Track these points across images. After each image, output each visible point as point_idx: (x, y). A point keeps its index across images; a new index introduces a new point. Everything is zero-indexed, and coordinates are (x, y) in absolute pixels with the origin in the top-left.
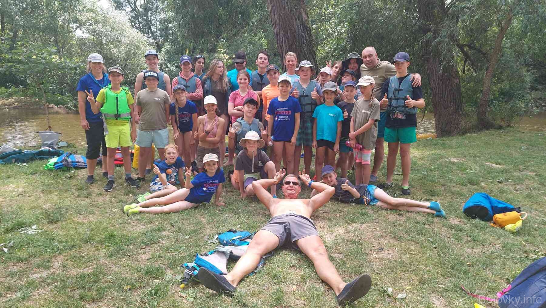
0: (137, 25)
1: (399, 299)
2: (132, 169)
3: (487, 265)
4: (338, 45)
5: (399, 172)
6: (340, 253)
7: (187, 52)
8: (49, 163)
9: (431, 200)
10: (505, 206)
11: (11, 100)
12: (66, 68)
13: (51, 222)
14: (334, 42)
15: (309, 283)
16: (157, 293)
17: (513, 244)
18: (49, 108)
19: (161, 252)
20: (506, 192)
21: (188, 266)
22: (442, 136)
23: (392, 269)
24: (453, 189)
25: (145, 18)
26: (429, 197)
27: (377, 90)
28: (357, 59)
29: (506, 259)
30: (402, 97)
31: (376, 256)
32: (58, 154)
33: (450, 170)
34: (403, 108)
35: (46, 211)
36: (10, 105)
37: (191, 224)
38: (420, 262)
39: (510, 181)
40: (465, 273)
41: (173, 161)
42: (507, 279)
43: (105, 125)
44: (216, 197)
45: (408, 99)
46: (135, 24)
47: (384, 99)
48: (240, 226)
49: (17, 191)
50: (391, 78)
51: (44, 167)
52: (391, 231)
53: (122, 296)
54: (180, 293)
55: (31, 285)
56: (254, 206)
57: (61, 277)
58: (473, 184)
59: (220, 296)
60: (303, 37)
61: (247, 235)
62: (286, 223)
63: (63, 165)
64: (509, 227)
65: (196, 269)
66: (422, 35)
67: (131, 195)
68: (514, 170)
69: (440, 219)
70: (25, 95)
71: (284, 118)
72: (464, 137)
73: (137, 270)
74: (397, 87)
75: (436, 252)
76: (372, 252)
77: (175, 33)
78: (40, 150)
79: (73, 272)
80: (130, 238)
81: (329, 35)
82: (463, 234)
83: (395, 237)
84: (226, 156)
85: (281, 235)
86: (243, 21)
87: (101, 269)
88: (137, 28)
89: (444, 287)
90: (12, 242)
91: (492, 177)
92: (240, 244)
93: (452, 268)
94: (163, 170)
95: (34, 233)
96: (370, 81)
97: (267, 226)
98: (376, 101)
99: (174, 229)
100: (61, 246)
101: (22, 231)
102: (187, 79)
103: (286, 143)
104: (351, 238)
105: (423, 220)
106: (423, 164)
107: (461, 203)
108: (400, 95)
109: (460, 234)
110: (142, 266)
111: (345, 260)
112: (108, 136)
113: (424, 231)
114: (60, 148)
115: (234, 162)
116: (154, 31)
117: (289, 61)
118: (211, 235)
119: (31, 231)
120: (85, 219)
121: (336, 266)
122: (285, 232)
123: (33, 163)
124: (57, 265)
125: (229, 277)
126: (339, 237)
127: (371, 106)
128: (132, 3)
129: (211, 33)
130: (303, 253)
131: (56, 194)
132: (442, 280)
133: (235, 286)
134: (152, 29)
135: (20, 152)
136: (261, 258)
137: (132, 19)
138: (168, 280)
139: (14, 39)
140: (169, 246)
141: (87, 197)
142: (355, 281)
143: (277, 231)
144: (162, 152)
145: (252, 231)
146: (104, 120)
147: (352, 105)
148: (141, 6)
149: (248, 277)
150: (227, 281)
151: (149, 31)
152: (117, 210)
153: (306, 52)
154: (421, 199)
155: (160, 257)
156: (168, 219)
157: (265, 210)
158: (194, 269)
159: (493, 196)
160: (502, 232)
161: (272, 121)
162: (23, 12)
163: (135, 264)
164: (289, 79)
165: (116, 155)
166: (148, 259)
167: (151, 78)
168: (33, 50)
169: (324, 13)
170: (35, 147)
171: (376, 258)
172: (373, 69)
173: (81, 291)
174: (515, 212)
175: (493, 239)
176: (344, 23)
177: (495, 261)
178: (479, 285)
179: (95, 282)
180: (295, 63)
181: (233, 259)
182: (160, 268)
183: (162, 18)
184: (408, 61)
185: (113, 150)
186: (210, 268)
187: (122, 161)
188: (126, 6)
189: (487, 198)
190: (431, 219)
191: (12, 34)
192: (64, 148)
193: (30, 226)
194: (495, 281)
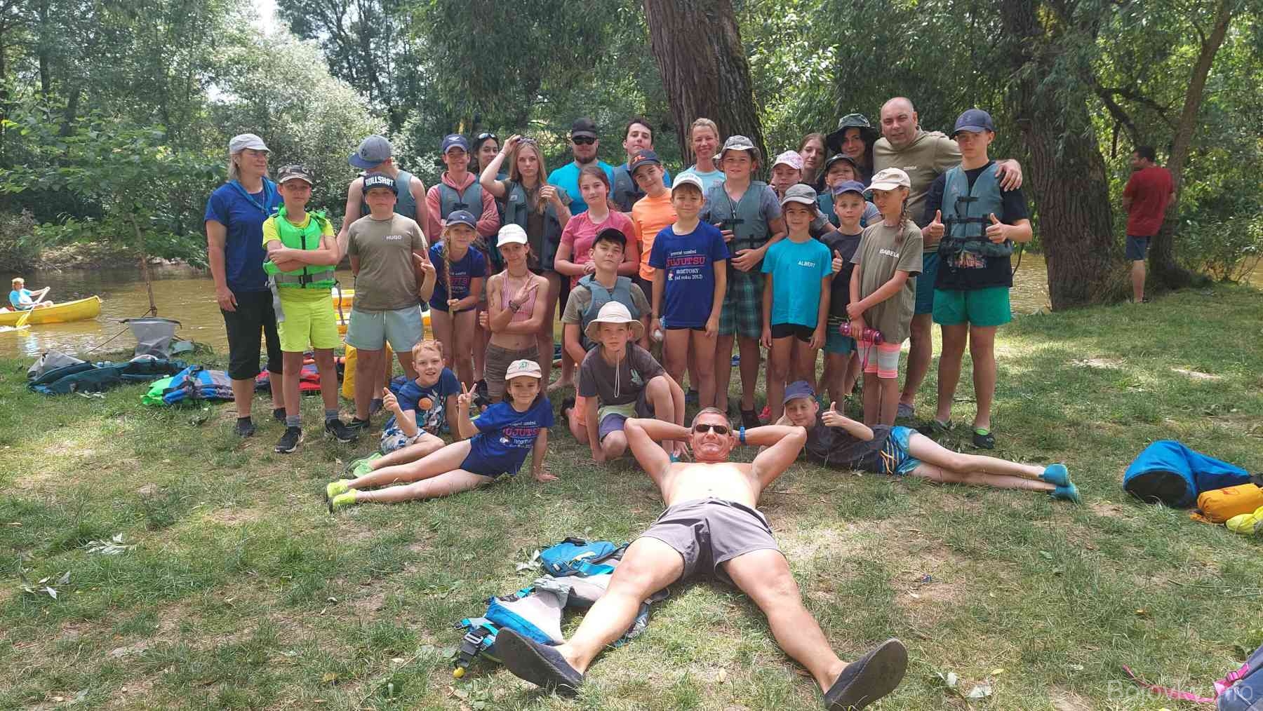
0: (345, 71)
1: (974, 699)
2: (340, 401)
3: (1184, 614)
4: (811, 100)
5: (967, 394)
6: (828, 590)
7: (461, 129)
8: (152, 391)
9: (1045, 459)
10: (1228, 471)
11: (68, 250)
12: (187, 172)
13: (155, 526)
14: (803, 94)
15: (757, 662)
16: (400, 691)
17: (1249, 564)
18: (151, 265)
19: (408, 592)
20: (1226, 437)
21: (470, 626)
22: (1065, 308)
23: (954, 627)
24: (1097, 433)
25: (363, 53)
26: (1039, 454)
27: (918, 201)
28: (863, 130)
29: (1232, 599)
30: (976, 216)
31: (916, 596)
32: (172, 370)
33: (1088, 387)
34: (979, 244)
35: (146, 502)
36: (67, 261)
37: (478, 526)
38: (1022, 609)
39: (1235, 410)
40: (1133, 634)
41: (433, 380)
42: (1237, 648)
43: (276, 299)
44: (533, 463)
45: (992, 223)
46: (341, 68)
47: (934, 223)
48: (590, 528)
49: (79, 457)
50: (950, 172)
51: (141, 400)
52: (952, 537)
53: (317, 697)
54: (452, 688)
55: (110, 673)
56: (624, 481)
57: (178, 654)
58: (1146, 421)
59: (546, 694)
60: (729, 83)
61: (608, 549)
62: (699, 520)
63: (185, 393)
64: (1238, 520)
65: (490, 633)
66: (1012, 69)
67: (339, 461)
68: (1243, 384)
69: (1068, 504)
70: (98, 238)
71: (689, 275)
72: (1118, 308)
73: (353, 637)
74: (964, 194)
75: (1061, 585)
76: (907, 587)
77: (431, 85)
78: (132, 360)
79: (205, 643)
80: (337, 561)
81: (790, 77)
82: (1125, 540)
83: (959, 550)
84: (557, 366)
85: (689, 551)
86: (588, 51)
87: (271, 635)
88: (345, 77)
89: (1082, 668)
90: (68, 573)
91: (1191, 403)
92: (591, 572)
93: (1102, 622)
94: (410, 402)
95: (117, 552)
96: (899, 180)
97: (656, 529)
98: (913, 227)
99: (438, 537)
100: (180, 582)
101: (91, 547)
102: (460, 188)
103: (694, 331)
104: (853, 553)
105: (1026, 508)
106: (1024, 375)
107: (1118, 466)
108: (973, 211)
109: (1118, 539)
110: (364, 624)
111: (841, 606)
112: (284, 327)
113: (1031, 535)
114: (176, 355)
115: (575, 379)
116: (383, 82)
117: (700, 140)
118: (525, 550)
119: (110, 548)
120: (235, 519)
121: (820, 621)
122: (697, 543)
123: (117, 391)
124: (168, 625)
125: (567, 651)
126: (826, 553)
127: (900, 240)
128: (331, 22)
129: (513, 82)
130: (740, 592)
131: (167, 461)
132: (1077, 652)
133: (581, 671)
134: (380, 78)
135: (88, 367)
136: (642, 604)
137: (333, 57)
138: (426, 657)
139: (70, 113)
140: (427, 579)
141: (238, 467)
142: (868, 657)
143: (680, 540)
144: (407, 359)
145: (619, 540)
146: (274, 290)
147: (856, 239)
148: (353, 27)
149: (611, 650)
150: (563, 661)
151: (374, 85)
152: (307, 495)
153: (737, 118)
154: (1022, 458)
155: (405, 603)
156: (424, 515)
157: (650, 490)
158: (484, 631)
159: (1196, 447)
160: (1219, 534)
161: (661, 281)
162: (91, 50)
163: (349, 623)
164: (699, 182)
165: (304, 368)
166: (378, 610)
167: (379, 190)
168: (112, 135)
169: (777, 25)
170: (120, 353)
171: (914, 601)
172: (905, 150)
173: (223, 686)
174: (1252, 485)
175: (1198, 550)
176: (825, 48)
177: (1208, 603)
178: (1168, 662)
179: (256, 664)
180: (715, 142)
181: (575, 608)
182: (406, 630)
183: (402, 52)
184: (989, 131)
185: (298, 358)
186: (522, 630)
187: (317, 382)
188: (318, 27)
189: (1183, 453)
190: (1048, 506)
191: (67, 101)
192: (186, 356)
193: (108, 537)
194: (1207, 654)
